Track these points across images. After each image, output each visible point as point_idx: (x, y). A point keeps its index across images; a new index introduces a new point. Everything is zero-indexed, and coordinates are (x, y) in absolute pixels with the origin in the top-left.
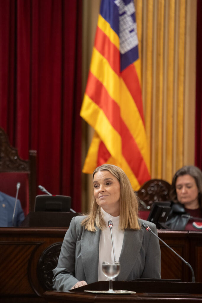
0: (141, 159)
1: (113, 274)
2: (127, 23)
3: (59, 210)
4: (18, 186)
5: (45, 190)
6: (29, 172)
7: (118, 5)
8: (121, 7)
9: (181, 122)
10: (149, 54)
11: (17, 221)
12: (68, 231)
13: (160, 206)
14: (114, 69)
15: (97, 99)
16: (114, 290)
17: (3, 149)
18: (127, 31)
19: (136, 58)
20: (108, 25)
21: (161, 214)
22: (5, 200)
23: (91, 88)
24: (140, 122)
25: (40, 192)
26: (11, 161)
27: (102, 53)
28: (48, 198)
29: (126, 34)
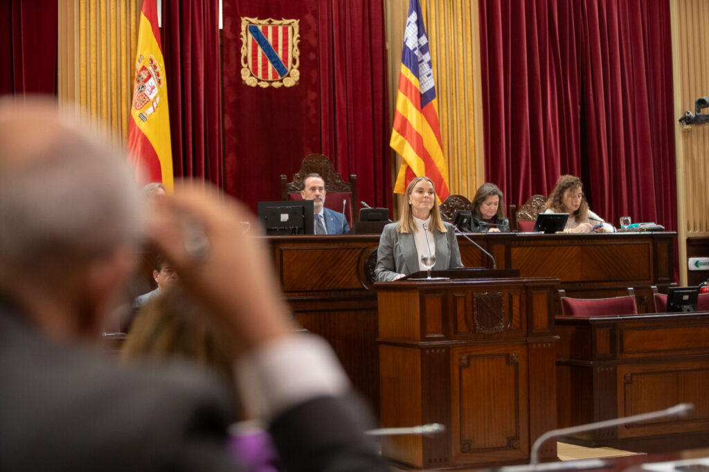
0: (442, 180)
1: (431, 265)
2: (425, 69)
3: (379, 220)
4: (345, 202)
5: (366, 205)
6: (351, 193)
7: (417, 54)
8: (419, 56)
9: (473, 149)
10: (444, 93)
11: (344, 232)
12: (383, 236)
13: (462, 214)
14: (417, 108)
15: (402, 132)
16: (432, 277)
17: (329, 174)
18: (425, 75)
19: (433, 97)
20: (409, 71)
21: (463, 220)
22: (333, 215)
23: (397, 123)
24: (440, 149)
25: (363, 206)
26: (336, 184)
27: (406, 94)
28: (369, 210)
29: (425, 78)
